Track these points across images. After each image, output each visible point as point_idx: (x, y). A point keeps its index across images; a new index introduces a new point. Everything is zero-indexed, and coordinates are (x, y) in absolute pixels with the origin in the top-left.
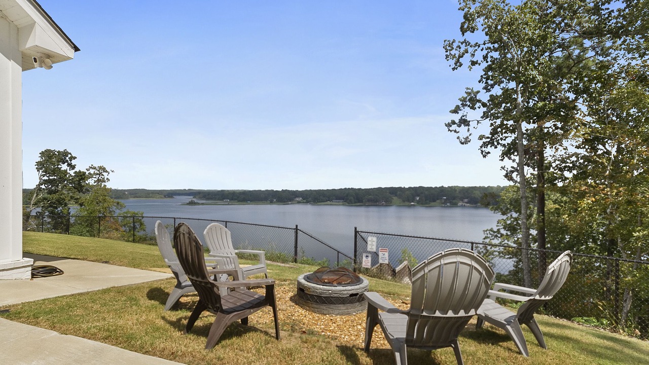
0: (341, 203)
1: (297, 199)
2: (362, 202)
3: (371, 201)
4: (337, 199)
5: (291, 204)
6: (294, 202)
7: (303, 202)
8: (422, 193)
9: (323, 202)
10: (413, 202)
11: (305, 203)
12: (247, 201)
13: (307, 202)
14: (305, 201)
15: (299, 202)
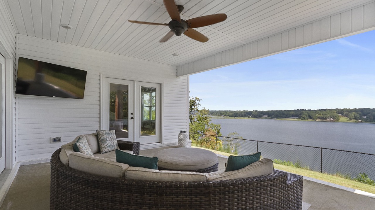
0: (297, 119)
1: (265, 116)
2: (313, 119)
3: (321, 118)
4: (293, 117)
5: (261, 119)
6: (262, 118)
7: (269, 118)
8: (369, 113)
9: (283, 118)
10: (360, 120)
11: (270, 118)
12: (234, 117)
13: (272, 118)
14: (270, 117)
15: (266, 118)
